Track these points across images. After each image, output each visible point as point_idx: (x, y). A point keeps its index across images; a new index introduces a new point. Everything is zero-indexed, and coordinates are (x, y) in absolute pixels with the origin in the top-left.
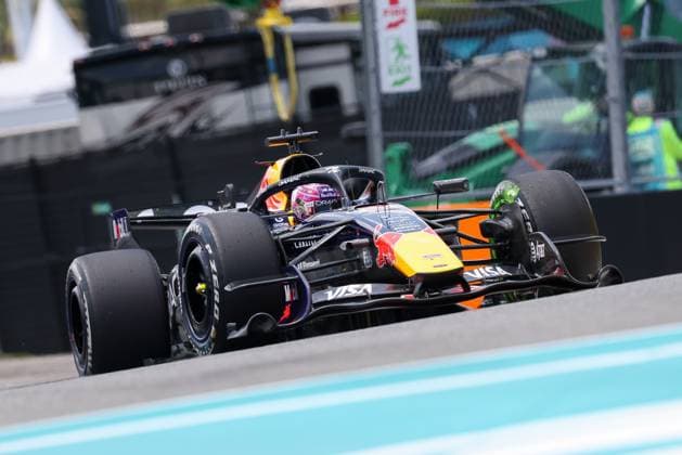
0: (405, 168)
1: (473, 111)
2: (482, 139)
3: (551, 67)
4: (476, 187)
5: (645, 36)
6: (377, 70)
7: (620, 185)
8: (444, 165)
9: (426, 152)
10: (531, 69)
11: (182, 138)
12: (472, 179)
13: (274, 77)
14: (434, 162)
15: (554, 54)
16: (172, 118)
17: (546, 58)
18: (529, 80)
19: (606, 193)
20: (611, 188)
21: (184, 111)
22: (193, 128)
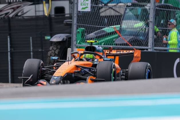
0: (83, 36)
1: (106, 20)
2: (108, 29)
3: (132, 9)
4: (104, 44)
5: (163, 3)
6: (77, 4)
7: (150, 49)
8: (95, 36)
9: (90, 32)
10: (126, 9)
11: (12, 18)
12: (104, 42)
13: (44, 2)
14: (92, 35)
15: (133, 5)
16: (10, 11)
17: (131, 6)
18: (125, 13)
19: (145, 51)
20: (147, 50)
21: (14, 9)
22: (17, 15)
